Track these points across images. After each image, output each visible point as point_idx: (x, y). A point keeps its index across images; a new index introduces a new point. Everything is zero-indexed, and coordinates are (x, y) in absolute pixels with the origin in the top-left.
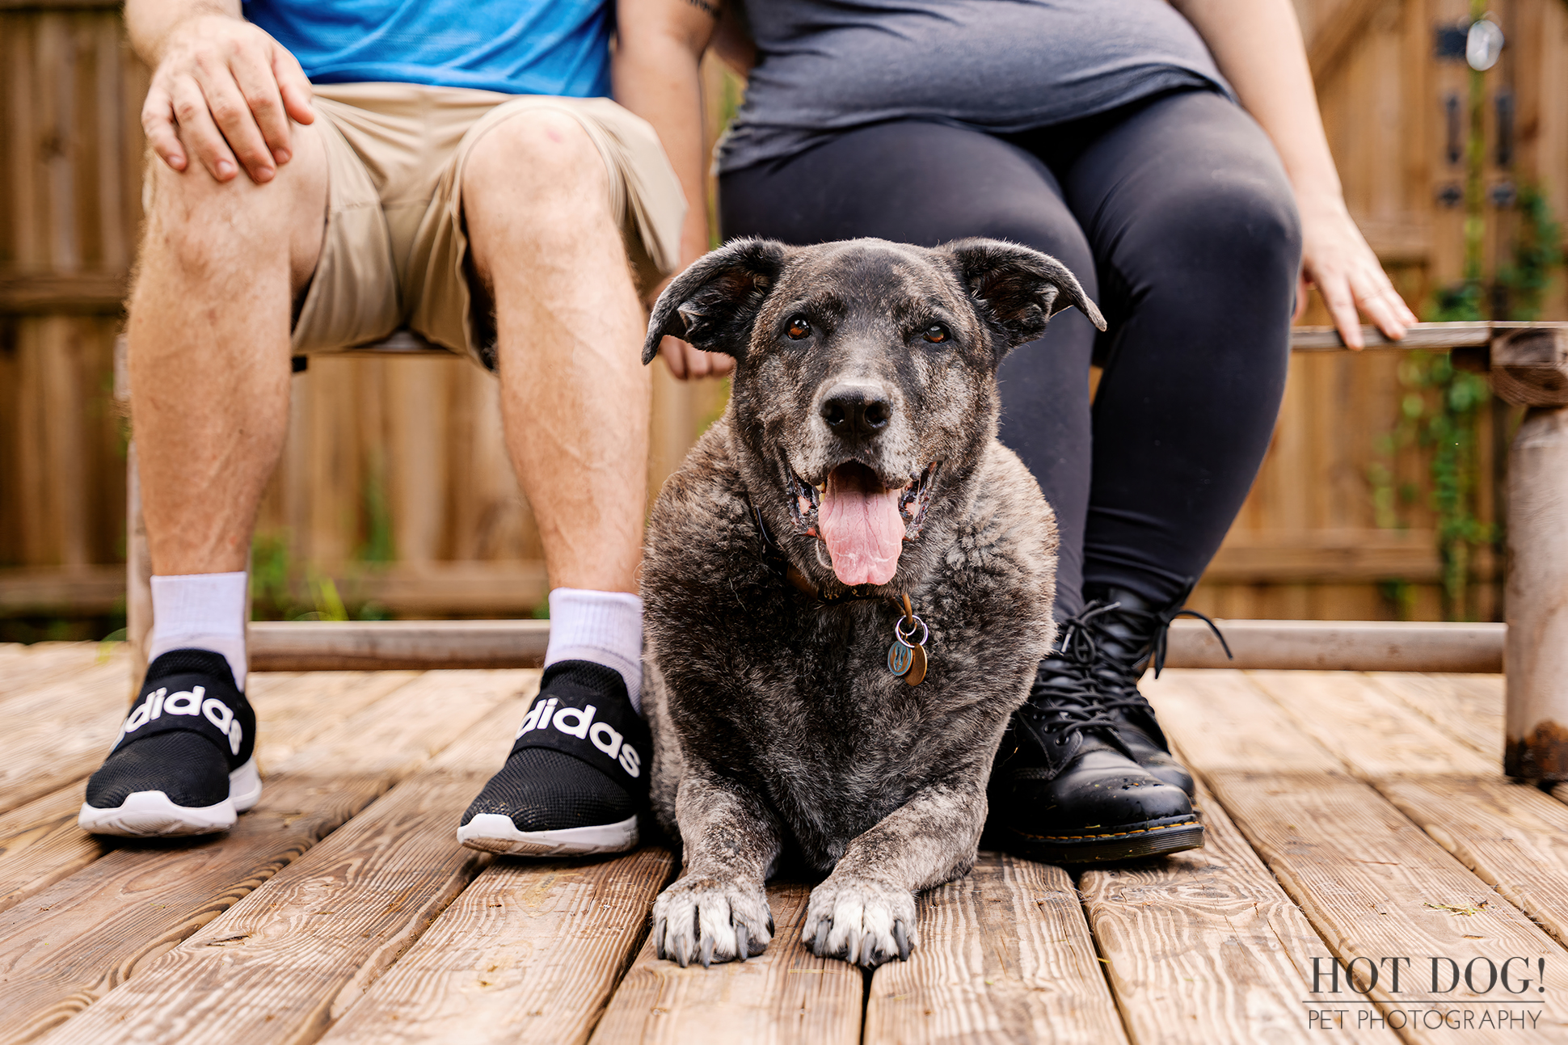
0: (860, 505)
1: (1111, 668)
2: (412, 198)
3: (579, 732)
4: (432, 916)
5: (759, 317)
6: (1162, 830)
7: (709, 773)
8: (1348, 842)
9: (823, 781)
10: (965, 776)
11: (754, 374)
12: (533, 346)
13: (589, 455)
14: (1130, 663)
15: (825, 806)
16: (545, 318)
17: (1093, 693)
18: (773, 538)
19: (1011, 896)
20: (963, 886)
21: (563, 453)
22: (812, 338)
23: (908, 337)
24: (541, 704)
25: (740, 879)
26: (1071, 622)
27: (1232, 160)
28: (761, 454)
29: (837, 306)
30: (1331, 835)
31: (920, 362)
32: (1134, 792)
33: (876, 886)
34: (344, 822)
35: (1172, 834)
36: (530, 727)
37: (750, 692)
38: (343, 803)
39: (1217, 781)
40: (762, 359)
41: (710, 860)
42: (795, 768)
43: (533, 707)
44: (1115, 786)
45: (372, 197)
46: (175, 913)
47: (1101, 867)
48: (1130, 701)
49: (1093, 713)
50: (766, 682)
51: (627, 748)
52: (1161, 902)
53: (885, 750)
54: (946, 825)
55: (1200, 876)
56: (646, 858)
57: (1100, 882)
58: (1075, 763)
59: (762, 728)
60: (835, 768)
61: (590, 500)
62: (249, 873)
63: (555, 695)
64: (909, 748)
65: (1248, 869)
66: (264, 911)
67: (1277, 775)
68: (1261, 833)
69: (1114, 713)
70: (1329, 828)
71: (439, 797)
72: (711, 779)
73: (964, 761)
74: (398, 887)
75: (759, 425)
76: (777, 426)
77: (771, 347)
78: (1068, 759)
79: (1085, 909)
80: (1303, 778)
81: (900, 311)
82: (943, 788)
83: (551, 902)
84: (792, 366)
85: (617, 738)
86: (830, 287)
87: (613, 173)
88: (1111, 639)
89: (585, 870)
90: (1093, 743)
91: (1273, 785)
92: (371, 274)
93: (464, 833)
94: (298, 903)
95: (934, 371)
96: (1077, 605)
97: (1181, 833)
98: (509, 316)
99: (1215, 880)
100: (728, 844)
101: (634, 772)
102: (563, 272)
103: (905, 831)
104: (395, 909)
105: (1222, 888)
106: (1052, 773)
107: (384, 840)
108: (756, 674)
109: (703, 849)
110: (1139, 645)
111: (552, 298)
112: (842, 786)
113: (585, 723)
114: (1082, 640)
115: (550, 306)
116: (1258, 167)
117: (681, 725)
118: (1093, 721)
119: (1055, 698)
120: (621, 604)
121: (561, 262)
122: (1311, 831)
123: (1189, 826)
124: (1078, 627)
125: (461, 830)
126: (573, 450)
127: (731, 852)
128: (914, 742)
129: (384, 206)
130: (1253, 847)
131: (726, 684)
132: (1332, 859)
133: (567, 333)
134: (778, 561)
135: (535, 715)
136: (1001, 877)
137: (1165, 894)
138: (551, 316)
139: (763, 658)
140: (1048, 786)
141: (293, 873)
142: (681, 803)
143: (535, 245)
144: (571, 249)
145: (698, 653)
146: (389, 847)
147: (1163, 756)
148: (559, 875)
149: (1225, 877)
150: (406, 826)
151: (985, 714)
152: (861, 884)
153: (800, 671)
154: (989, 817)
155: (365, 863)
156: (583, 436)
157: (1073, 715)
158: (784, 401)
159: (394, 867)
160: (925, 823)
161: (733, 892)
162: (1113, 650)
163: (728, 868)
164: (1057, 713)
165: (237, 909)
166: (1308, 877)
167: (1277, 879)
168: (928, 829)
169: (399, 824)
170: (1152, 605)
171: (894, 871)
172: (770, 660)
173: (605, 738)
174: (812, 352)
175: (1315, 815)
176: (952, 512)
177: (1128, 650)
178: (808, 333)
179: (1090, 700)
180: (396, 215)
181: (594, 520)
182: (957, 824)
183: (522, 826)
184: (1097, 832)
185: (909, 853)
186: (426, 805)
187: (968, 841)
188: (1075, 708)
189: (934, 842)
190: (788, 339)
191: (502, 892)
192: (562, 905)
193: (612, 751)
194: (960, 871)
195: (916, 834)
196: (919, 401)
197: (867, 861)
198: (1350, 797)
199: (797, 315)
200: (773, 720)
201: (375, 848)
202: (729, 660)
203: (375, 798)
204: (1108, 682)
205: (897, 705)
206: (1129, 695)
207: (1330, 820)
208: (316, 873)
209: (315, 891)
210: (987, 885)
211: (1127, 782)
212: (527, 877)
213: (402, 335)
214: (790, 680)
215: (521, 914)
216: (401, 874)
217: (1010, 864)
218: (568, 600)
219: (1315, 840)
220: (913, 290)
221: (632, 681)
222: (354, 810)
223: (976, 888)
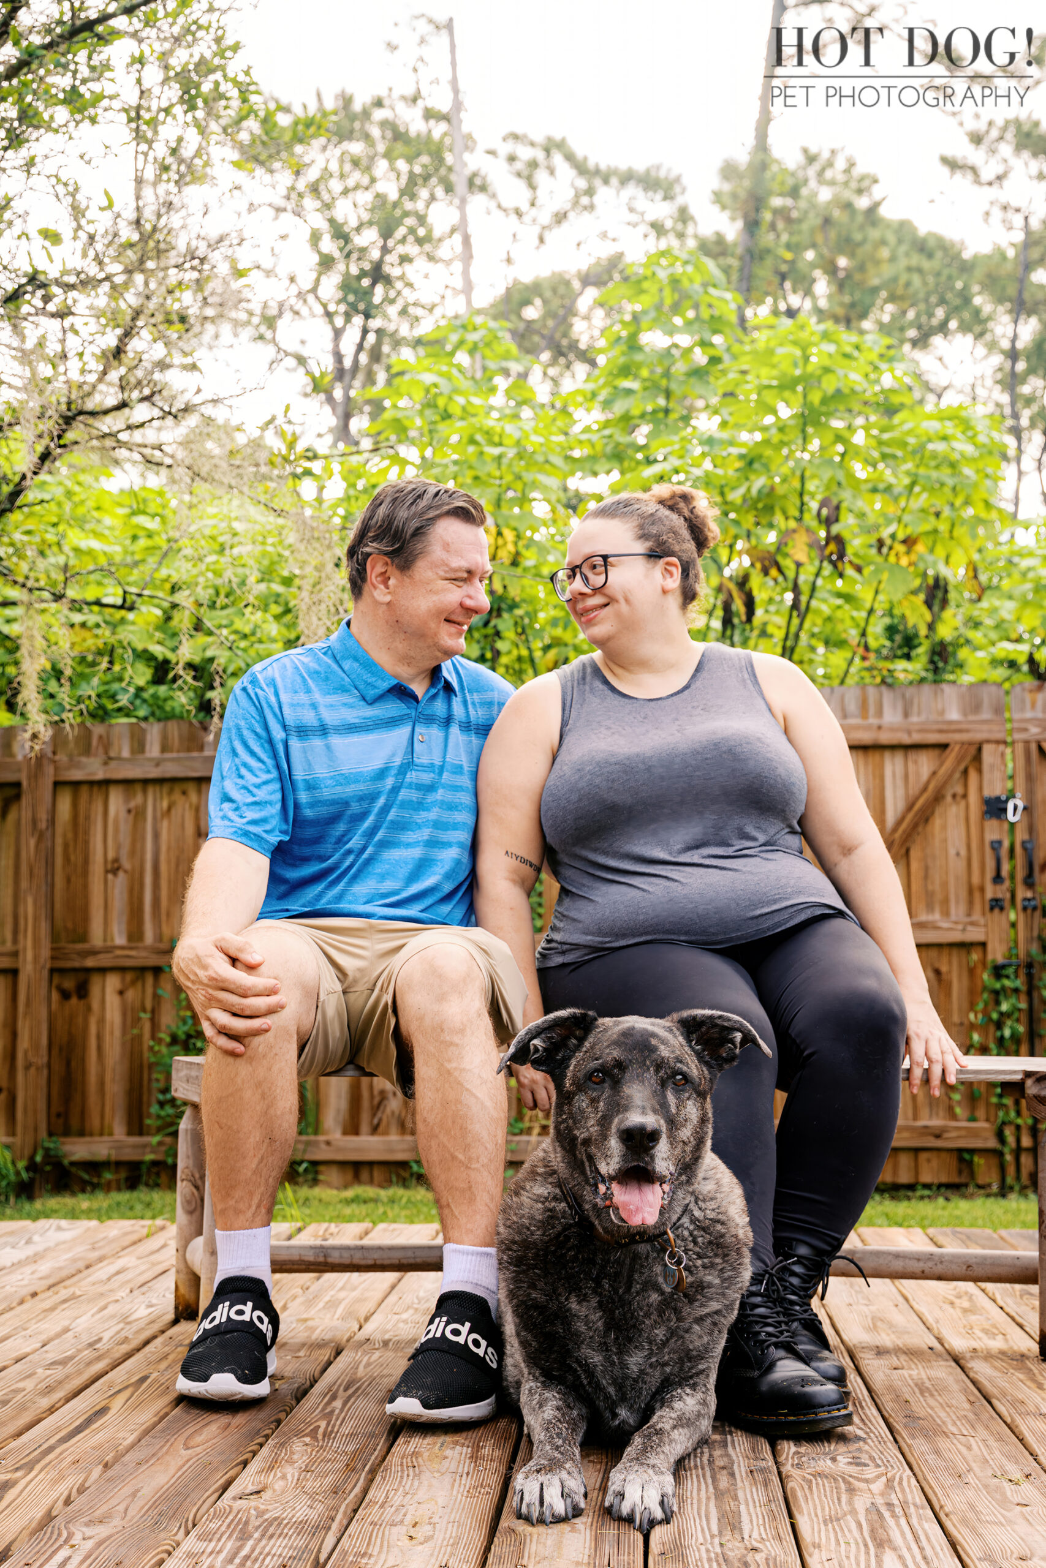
0: (637, 1191)
1: (794, 1293)
2: (362, 987)
3: (461, 1340)
4: (373, 1472)
5: (573, 1062)
6: (825, 1415)
7: (541, 1379)
8: (943, 1414)
9: (613, 1364)
10: (700, 1380)
11: (570, 1104)
12: (437, 1090)
13: (470, 1159)
14: (806, 1289)
15: (614, 1382)
16: (446, 1074)
17: (782, 1318)
18: (580, 1206)
19: (732, 1463)
20: (702, 1453)
21: (454, 1158)
22: (606, 1085)
23: (663, 1084)
24: (437, 1320)
25: (567, 1466)
26: (766, 1272)
27: (862, 971)
28: (575, 1155)
29: (620, 1065)
30: (932, 1408)
31: (671, 1098)
32: (809, 1389)
33: (650, 1471)
34: (312, 1386)
35: (833, 1418)
36: (430, 1336)
37: (569, 1310)
38: (311, 1367)
39: (859, 1355)
40: (575, 1094)
41: (548, 1447)
42: (596, 1359)
43: (431, 1322)
44: (797, 1384)
45: (338, 987)
46: (217, 1469)
47: (788, 1438)
48: (805, 1316)
49: (781, 1332)
50: (579, 1303)
51: (490, 1350)
52: (827, 1471)
53: (650, 1343)
54: (693, 1417)
55: (853, 1447)
56: (502, 1424)
57: (788, 1449)
58: (771, 1367)
59: (577, 1334)
60: (620, 1353)
61: (470, 1188)
62: (258, 1433)
63: (446, 1314)
64: (665, 1343)
65: (881, 1441)
66: (271, 1468)
67: (898, 1351)
68: (889, 1406)
69: (795, 1324)
70: (931, 1401)
71: (368, 1364)
72: (543, 1383)
73: (700, 1367)
74: (351, 1448)
75: (575, 1138)
76: (587, 1142)
77: (579, 1088)
78: (767, 1364)
79: (780, 1473)
80: (912, 1353)
81: (659, 1067)
82: (688, 1391)
83: (446, 1463)
84: (594, 1101)
85: (483, 1343)
86: (616, 1053)
87: (487, 980)
88: (794, 1274)
89: (464, 1435)
90: (781, 1353)
91: (895, 1361)
92: (338, 1034)
93: (390, 1408)
94: (291, 1462)
95: (680, 1105)
96: (770, 1259)
97: (838, 1417)
98: (423, 1069)
99: (859, 1450)
100: (559, 1435)
101: (494, 1366)
102: (457, 1045)
103: (667, 1427)
104: (351, 1468)
105: (865, 1459)
106: (757, 1373)
107: (338, 1404)
108: (573, 1299)
109: (542, 1438)
110: (811, 1277)
111: (449, 1061)
112: (624, 1366)
113: (464, 1334)
114: (774, 1284)
115: (448, 1066)
116: (876, 974)
117: (524, 1344)
118: (781, 1339)
119: (757, 1323)
120: (487, 1254)
121: (456, 1039)
122: (920, 1406)
123: (843, 1412)
124: (771, 1275)
125: (388, 1406)
126: (461, 1157)
127: (560, 1442)
128: (668, 1340)
129: (345, 992)
130: (883, 1417)
131: (553, 1306)
132: (932, 1431)
133: (459, 1083)
134: (584, 1224)
135: (433, 1327)
136: (725, 1446)
137: (829, 1462)
138: (449, 1072)
139: (575, 1289)
140: (755, 1382)
141: (285, 1434)
142: (524, 1398)
143: (440, 1028)
144: (462, 1031)
145: (533, 1286)
146: (342, 1410)
147: (826, 1353)
148: (449, 1439)
149: (866, 1447)
150: (350, 1391)
151: (715, 1324)
152: (641, 1470)
153: (600, 1295)
154: (718, 1406)
155: (328, 1424)
156: (467, 1148)
157: (769, 1334)
158: (590, 1127)
159: (346, 1429)
160: (680, 1418)
161: (564, 1472)
162: (795, 1281)
163: (559, 1456)
164: (759, 1333)
165: (253, 1467)
166: (919, 1447)
167: (900, 1449)
168: (682, 1422)
169: (345, 1390)
170: (818, 1252)
171: (662, 1456)
172: (580, 1289)
173: (477, 1343)
174: (607, 1093)
175: (922, 1390)
176: (689, 1182)
177: (804, 1281)
178: (603, 1081)
179: (780, 1323)
180: (352, 997)
181: (472, 1200)
182: (699, 1415)
183: (426, 1405)
184: (785, 1415)
185: (671, 1441)
186: (361, 1372)
187: (706, 1424)
188: (770, 1329)
189: (686, 1430)
190: (590, 1084)
191: (415, 1454)
192: (453, 1468)
193: (480, 1352)
194: (703, 1442)
195: (674, 1427)
196: (673, 1123)
197: (644, 1451)
198: (944, 1372)
199: (597, 1070)
200: (583, 1328)
201: (332, 1412)
202: (554, 1291)
203: (329, 1363)
204: (793, 1303)
205: (661, 1313)
206: (805, 1311)
207: (932, 1395)
208: (299, 1434)
209: (300, 1449)
210: (717, 1453)
211: (804, 1381)
212: (429, 1440)
213: (351, 1066)
214: (594, 1302)
215: (428, 1474)
216: (351, 1435)
217: (731, 1433)
218: (455, 1251)
219: (922, 1414)
220: (664, 1052)
221: (492, 1304)
222: (317, 1374)
223: (711, 1455)
